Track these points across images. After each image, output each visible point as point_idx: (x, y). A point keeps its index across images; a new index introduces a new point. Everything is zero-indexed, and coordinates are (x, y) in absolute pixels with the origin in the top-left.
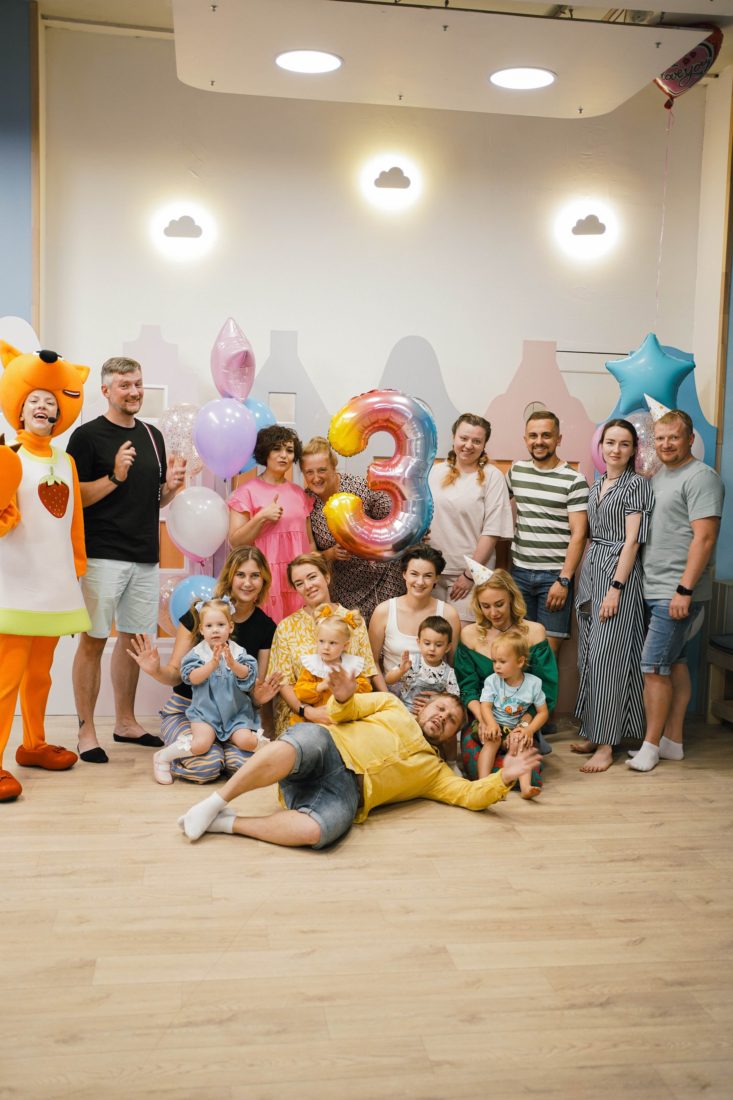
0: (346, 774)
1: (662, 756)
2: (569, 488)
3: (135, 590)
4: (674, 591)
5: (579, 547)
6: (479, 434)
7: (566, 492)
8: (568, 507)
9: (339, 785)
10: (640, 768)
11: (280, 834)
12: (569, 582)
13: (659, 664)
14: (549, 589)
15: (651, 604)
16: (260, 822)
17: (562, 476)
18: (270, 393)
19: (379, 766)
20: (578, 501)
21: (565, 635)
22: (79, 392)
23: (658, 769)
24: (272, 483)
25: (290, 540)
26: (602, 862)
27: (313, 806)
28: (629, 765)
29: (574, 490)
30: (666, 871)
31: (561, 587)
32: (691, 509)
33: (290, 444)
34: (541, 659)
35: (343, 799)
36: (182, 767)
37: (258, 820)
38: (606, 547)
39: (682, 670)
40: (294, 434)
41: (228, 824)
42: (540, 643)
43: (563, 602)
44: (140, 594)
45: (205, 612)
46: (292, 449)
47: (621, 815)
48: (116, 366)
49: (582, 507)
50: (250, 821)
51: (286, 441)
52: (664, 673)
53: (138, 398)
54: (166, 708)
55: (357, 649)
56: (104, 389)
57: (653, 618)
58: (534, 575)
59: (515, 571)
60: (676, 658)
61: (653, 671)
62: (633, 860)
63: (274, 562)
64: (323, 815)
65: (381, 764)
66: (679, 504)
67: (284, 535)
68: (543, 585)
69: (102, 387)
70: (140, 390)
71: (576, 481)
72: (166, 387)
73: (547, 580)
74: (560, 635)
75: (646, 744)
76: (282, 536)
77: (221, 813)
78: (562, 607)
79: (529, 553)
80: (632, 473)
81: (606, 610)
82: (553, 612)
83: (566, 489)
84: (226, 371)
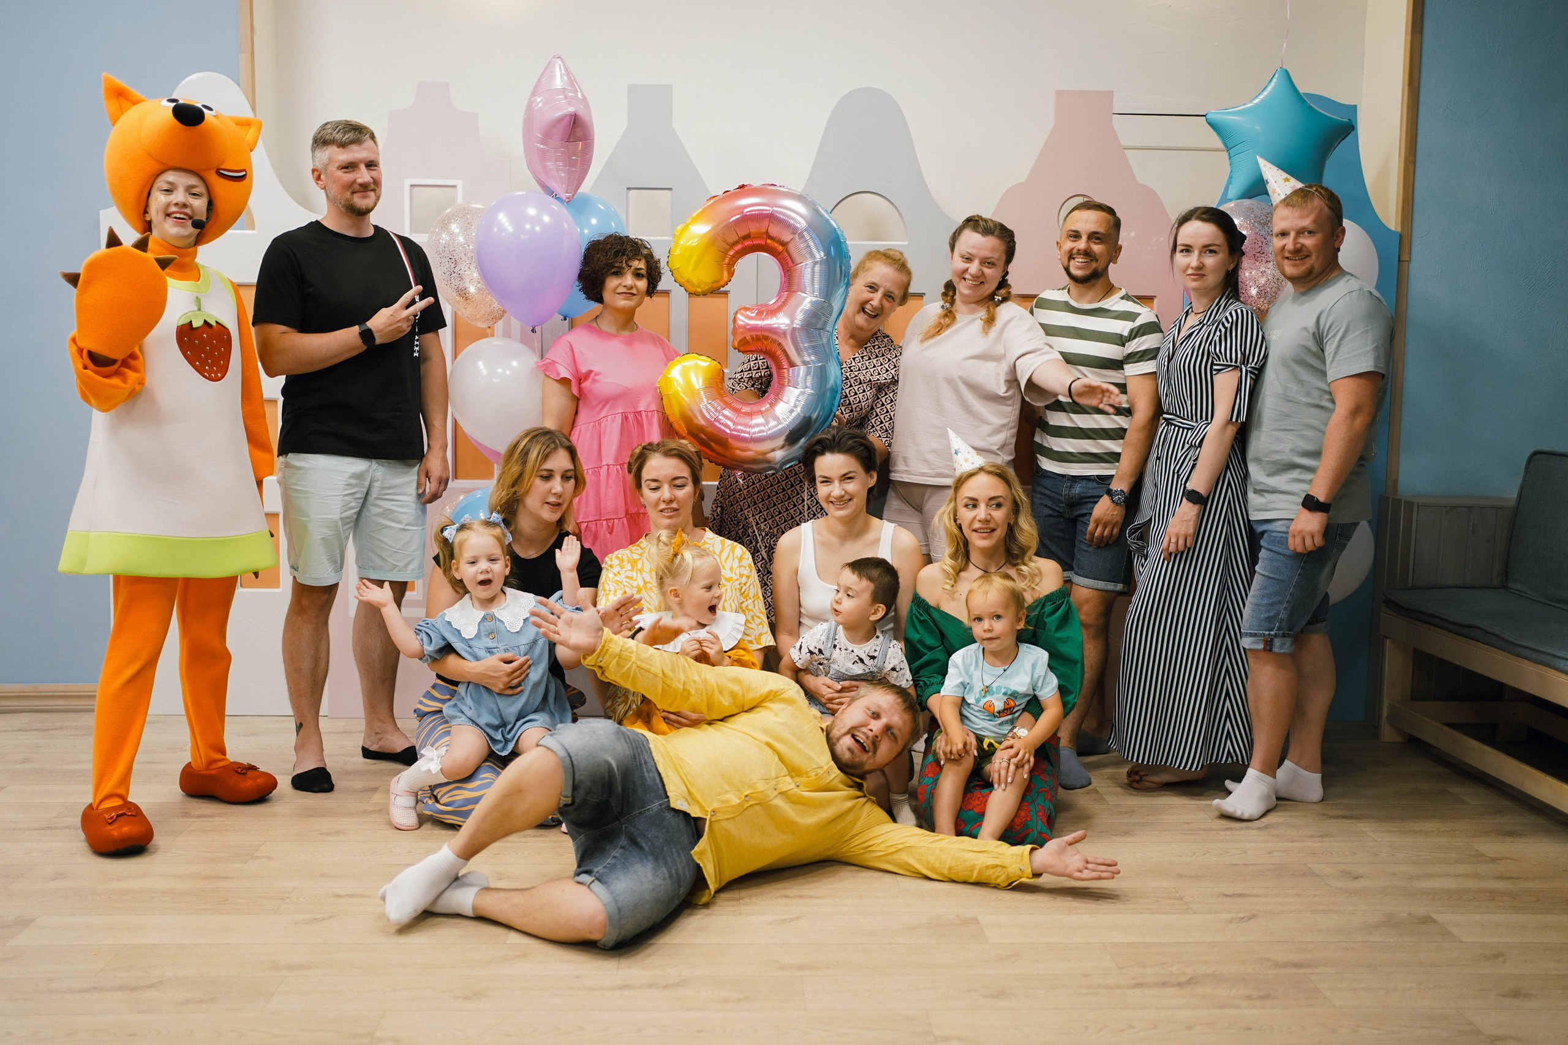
0: (668, 815)
1: (1283, 795)
2: (1126, 333)
3: (380, 507)
4: (1295, 503)
5: (1142, 436)
6: (993, 250)
7: (1121, 341)
8: (1125, 366)
9: (652, 833)
10: (1238, 814)
11: (542, 921)
12: (1126, 497)
13: (1272, 633)
14: (1093, 508)
15: (1259, 529)
16: (517, 898)
17: (1114, 314)
18: (628, 189)
19: (734, 806)
20: (1141, 357)
21: (1119, 587)
22: (244, 170)
23: (1272, 818)
24: (613, 331)
25: (641, 425)
26: (1118, 987)
27: (597, 872)
28: (1218, 809)
29: (1134, 338)
30: (1238, 1007)
31: (1113, 505)
32: (1330, 359)
33: (640, 265)
34: (1052, 621)
35: (656, 859)
36: (433, 801)
37: (513, 893)
38: (1181, 430)
39: (1319, 647)
40: (647, 248)
41: (465, 899)
42: (1052, 594)
43: (1116, 531)
44: (388, 514)
45: (466, 540)
46: (643, 272)
47: (1181, 899)
48: (331, 134)
49: (1149, 366)
50: (502, 894)
51: (630, 259)
52: (1281, 649)
53: (372, 187)
54: (421, 702)
55: (736, 601)
56: (316, 174)
57: (1263, 554)
58: (1069, 484)
59: (1040, 476)
60: (1303, 623)
61: (1261, 646)
62: (1180, 985)
63: (611, 462)
64: (613, 887)
65: (739, 801)
66: (1309, 350)
67: (631, 417)
68: (1084, 500)
69: (313, 171)
70: (374, 174)
71: (1139, 322)
72: (459, 183)
73: (1091, 493)
74: (1110, 586)
75: (1252, 773)
76: (627, 418)
77: (456, 880)
78: (1114, 539)
79: (1062, 447)
80: (1231, 301)
81: (1173, 540)
82: (1099, 547)
83: (1121, 336)
84: (542, 146)
